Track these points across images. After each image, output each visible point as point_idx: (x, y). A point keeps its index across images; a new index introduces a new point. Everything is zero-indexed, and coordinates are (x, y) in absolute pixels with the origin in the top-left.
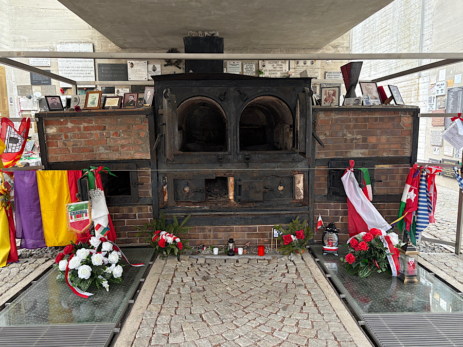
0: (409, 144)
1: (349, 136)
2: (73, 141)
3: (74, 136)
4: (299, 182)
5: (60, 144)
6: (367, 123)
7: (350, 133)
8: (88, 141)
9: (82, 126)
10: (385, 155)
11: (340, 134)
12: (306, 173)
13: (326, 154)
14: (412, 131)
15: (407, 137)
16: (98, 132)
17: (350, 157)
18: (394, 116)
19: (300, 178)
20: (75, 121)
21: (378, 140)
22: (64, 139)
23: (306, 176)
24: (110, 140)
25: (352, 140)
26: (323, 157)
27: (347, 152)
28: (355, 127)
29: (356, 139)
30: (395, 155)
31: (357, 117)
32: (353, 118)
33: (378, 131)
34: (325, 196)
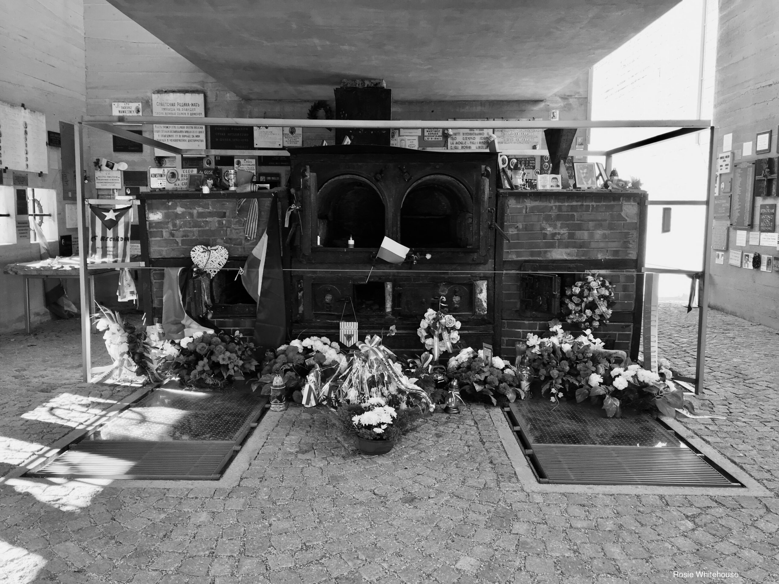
0: (634, 241)
1: (549, 230)
2: (184, 231)
3: (185, 225)
4: (481, 291)
5: (166, 234)
6: (575, 214)
7: (550, 225)
8: (203, 231)
9: (195, 212)
10: (600, 257)
11: (538, 228)
12: (490, 280)
13: (518, 254)
14: (638, 224)
15: (632, 232)
16: (216, 219)
17: (550, 258)
18: (612, 203)
19: (483, 285)
20: (186, 205)
21: (591, 236)
22: (172, 228)
23: (491, 284)
24: (231, 231)
25: (554, 235)
26: (514, 257)
27: (547, 251)
28: (558, 218)
29: (559, 234)
30: (614, 256)
31: (560, 204)
32: (556, 206)
33: (591, 224)
34: (516, 311)
